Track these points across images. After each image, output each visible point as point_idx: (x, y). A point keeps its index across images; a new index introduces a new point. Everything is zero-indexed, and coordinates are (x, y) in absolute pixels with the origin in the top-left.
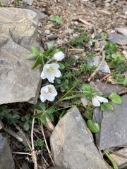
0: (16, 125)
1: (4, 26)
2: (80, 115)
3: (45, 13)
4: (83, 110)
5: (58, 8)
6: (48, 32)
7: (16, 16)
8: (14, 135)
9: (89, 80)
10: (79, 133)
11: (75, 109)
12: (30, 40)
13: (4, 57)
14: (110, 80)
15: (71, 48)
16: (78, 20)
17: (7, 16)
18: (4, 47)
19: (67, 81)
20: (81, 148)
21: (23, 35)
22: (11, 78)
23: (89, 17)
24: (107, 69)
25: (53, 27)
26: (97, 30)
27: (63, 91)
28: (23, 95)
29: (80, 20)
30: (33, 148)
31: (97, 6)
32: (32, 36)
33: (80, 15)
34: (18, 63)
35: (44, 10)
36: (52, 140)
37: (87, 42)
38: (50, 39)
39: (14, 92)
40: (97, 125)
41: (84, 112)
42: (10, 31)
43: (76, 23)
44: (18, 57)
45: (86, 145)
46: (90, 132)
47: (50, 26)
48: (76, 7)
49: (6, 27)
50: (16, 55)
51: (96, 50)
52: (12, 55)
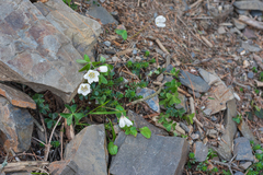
1: (70, 29)
3: (116, 18)
5: (136, 15)
6: (108, 43)
7: (82, 24)
10: (96, 145)
12: (86, 48)
14: (154, 119)
16: (154, 41)
19: (105, 97)
20: (93, 159)
21: (81, 42)
23: (174, 41)
24: (156, 106)
25: (116, 40)
27: (97, 103)
29: (158, 41)
31: (199, 29)
34: (71, 63)
35: (116, 13)
38: (106, 53)
40: (116, 147)
42: (73, 35)
43: (151, 43)
44: (72, 58)
45: (98, 159)
47: (114, 37)
49: (71, 32)
50: (71, 56)
51: (155, 83)
52: (68, 55)
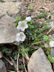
0: (10, 57)
1: (5, 9)
2: (43, 52)
4: (46, 50)
5: (33, 4)
7: (10, 5)
8: (9, 61)
9: (48, 33)
10: (43, 62)
11: (40, 49)
12: (17, 15)
13: (2, 22)
15: (38, 19)
17: (6, 6)
18: (3, 17)
19: (35, 34)
21: (13, 13)
22: (5, 31)
23: (48, 7)
25: (30, 12)
26: (52, 11)
27: (33, 39)
28: (10, 40)
30: (18, 69)
31: (52, 2)
32: (18, 13)
33: (43, 6)
34: (9, 24)
36: (28, 65)
37: (47, 16)
39: (6, 38)
41: (46, 51)
42: (7, 11)
43: (42, 9)
44: (9, 22)
45: (47, 70)
46: (49, 63)
47: (28, 11)
48: (41, 3)
49: (6, 10)
50: (8, 21)
51: (51, 19)
52: (6, 21)
